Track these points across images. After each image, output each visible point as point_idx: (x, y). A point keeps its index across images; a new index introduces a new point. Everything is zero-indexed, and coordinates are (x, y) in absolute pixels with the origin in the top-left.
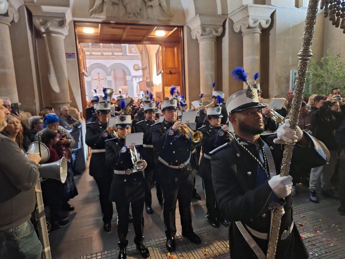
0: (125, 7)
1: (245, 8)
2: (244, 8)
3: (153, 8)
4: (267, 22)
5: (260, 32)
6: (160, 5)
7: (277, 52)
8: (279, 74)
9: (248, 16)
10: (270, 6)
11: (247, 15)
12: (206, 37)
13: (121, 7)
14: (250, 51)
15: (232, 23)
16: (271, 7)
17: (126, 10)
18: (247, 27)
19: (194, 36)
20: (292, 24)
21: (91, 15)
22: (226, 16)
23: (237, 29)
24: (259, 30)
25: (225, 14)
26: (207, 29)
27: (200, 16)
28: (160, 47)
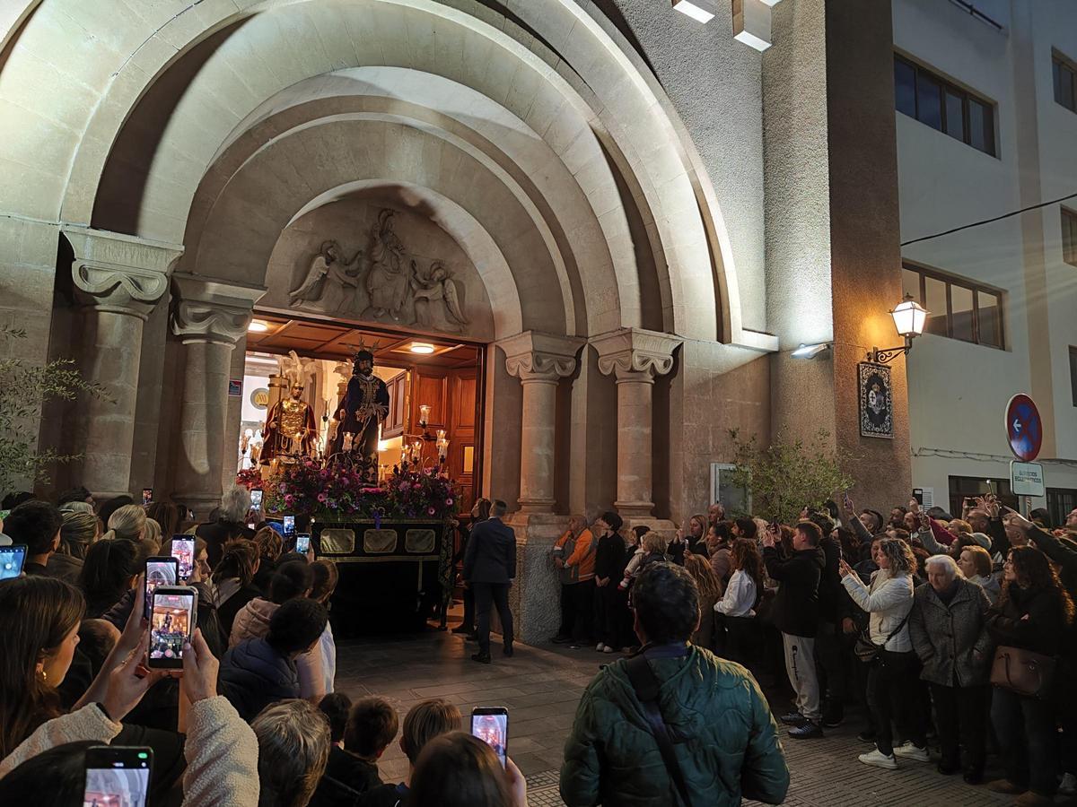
0: (370, 295)
1: (628, 334)
2: (624, 334)
3: (430, 302)
4: (666, 365)
5: (653, 382)
6: (445, 298)
7: (685, 424)
8: (690, 469)
9: (632, 351)
10: (672, 336)
11: (629, 348)
12: (542, 375)
13: (361, 292)
14: (633, 417)
15: (594, 354)
16: (675, 337)
17: (371, 300)
18: (629, 369)
19: (513, 369)
20: (712, 372)
21: (292, 304)
22: (584, 340)
23: (606, 369)
24: (649, 378)
25: (581, 335)
26: (544, 361)
27: (532, 334)
28: (409, 374)
